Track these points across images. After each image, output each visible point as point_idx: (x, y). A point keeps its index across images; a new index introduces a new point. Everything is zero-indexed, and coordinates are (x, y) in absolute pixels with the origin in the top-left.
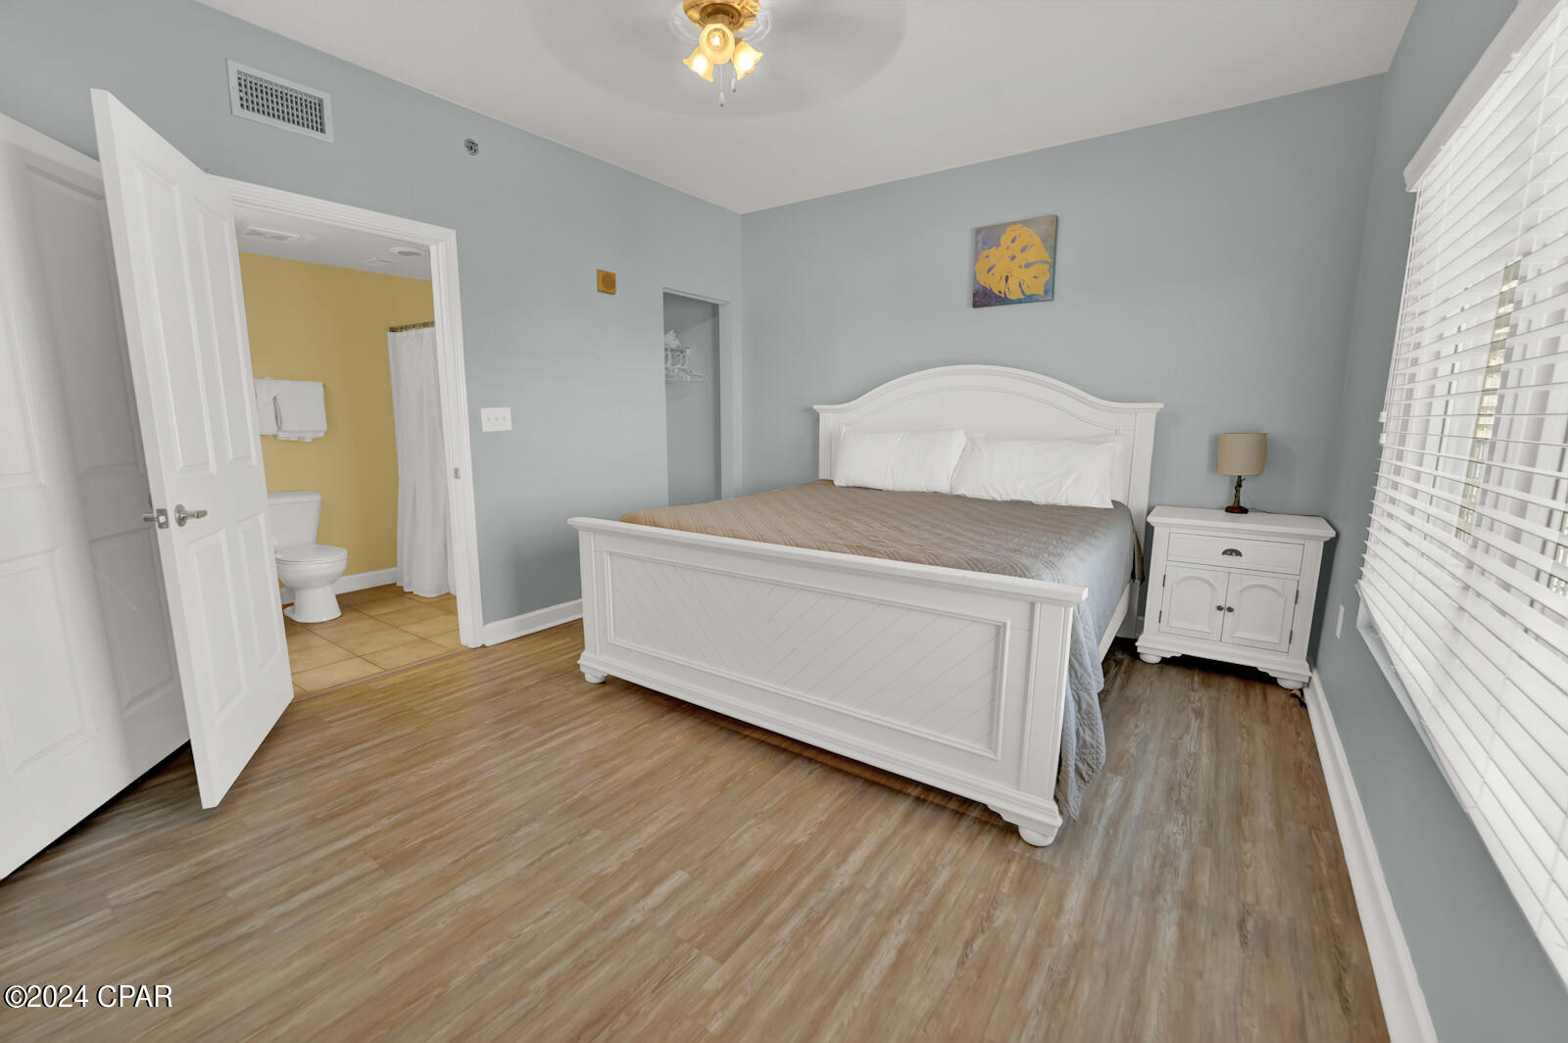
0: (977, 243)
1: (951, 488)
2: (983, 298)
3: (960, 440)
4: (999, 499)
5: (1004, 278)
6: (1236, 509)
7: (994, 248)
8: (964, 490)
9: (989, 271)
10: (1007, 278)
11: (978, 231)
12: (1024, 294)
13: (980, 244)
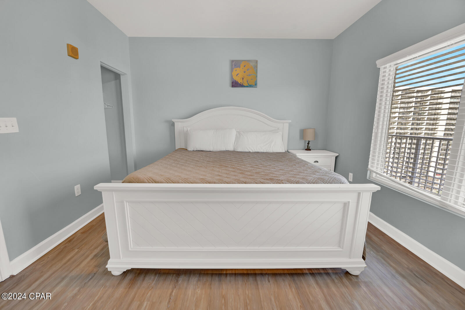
0: (232, 65)
1: (234, 149)
2: (235, 84)
3: (234, 133)
4: (251, 152)
5: (242, 79)
6: (308, 149)
7: (238, 68)
8: (239, 150)
9: (237, 76)
10: (243, 78)
11: (232, 61)
12: (249, 85)
13: (234, 66)
